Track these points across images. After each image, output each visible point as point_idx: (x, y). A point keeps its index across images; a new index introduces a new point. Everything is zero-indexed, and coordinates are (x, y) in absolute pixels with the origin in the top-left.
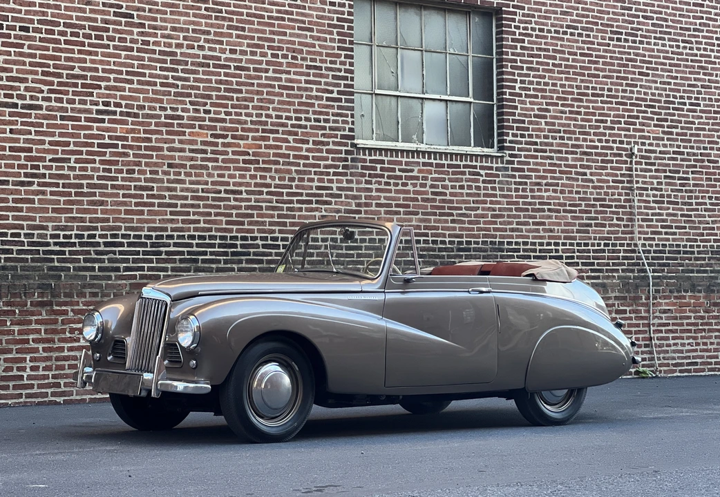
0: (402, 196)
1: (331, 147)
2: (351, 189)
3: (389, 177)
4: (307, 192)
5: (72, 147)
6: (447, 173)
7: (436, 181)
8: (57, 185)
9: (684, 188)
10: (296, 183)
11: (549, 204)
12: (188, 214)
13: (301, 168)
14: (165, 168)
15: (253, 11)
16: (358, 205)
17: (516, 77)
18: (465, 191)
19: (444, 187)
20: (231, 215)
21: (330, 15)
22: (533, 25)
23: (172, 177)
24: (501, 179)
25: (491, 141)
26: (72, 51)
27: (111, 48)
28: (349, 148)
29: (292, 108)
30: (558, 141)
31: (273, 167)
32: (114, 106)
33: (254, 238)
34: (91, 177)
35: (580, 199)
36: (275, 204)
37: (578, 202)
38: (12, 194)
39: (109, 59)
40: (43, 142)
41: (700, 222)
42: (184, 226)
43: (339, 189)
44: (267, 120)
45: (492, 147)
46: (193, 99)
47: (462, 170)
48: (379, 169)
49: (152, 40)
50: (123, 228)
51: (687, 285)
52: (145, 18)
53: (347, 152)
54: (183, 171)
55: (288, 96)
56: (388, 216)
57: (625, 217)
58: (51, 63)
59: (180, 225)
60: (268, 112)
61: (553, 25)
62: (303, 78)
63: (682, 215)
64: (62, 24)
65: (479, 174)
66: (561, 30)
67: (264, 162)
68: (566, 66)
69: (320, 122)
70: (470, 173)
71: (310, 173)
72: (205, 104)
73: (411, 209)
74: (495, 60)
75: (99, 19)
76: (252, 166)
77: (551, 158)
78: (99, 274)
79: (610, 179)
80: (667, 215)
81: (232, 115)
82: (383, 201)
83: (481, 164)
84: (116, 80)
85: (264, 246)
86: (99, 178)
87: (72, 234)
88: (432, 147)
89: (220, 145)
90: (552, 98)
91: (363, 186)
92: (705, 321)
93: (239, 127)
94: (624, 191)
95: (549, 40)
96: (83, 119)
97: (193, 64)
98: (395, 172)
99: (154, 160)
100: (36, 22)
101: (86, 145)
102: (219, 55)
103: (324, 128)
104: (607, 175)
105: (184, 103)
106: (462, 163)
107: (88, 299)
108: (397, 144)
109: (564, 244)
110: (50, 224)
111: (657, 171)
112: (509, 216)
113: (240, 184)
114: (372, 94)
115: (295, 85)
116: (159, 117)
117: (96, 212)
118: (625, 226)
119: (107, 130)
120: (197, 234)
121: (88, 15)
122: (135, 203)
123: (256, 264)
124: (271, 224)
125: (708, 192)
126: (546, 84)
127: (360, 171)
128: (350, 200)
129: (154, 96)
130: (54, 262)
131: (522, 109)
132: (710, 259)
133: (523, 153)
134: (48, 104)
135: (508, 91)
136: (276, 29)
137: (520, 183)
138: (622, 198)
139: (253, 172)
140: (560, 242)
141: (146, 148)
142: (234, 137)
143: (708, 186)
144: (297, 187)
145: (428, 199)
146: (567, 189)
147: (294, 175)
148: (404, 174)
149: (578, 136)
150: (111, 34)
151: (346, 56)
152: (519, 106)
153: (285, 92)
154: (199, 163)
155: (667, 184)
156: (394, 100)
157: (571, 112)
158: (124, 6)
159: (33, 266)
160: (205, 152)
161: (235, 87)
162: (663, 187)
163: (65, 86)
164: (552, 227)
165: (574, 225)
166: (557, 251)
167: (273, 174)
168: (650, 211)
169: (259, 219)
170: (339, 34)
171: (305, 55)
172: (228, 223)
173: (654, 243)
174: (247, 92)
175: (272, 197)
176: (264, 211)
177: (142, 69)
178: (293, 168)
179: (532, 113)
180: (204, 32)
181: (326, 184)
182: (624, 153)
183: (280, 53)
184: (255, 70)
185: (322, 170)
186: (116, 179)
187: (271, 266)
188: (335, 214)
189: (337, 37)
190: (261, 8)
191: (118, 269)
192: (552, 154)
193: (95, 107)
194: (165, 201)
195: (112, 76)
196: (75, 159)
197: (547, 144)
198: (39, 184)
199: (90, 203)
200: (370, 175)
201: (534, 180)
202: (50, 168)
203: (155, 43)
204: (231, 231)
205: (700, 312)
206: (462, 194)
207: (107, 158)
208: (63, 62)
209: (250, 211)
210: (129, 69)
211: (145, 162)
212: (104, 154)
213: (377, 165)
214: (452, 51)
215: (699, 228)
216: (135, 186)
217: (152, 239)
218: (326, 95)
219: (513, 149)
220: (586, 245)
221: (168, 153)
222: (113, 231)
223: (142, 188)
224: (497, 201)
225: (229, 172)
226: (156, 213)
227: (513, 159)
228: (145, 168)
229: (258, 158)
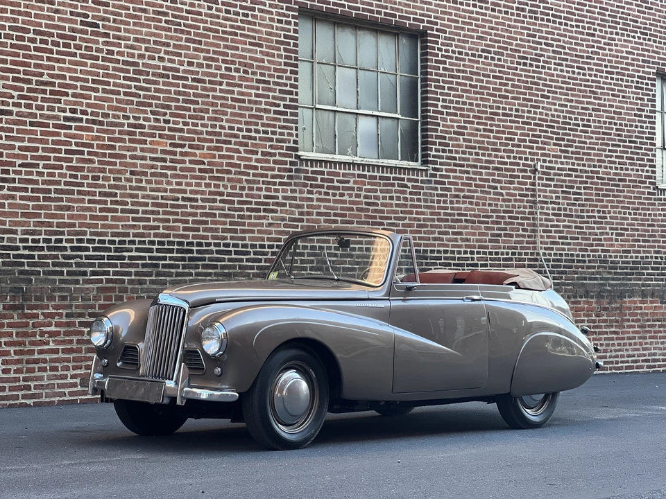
0: (339, 205)
1: (277, 158)
2: (295, 199)
3: (328, 188)
4: (256, 200)
5: (40, 153)
6: (378, 184)
7: (369, 192)
8: (26, 190)
9: (577, 203)
10: (246, 191)
11: (466, 215)
12: (148, 220)
13: (251, 178)
14: (128, 175)
15: (209, 26)
16: (301, 214)
17: (439, 96)
18: (395, 202)
19: (377, 198)
20: (187, 222)
21: (277, 32)
22: (454, 48)
23: (134, 184)
24: (425, 191)
25: (416, 155)
26: (41, 58)
27: (78, 56)
28: (293, 159)
29: (243, 120)
30: (474, 157)
31: (226, 176)
32: (81, 114)
33: (208, 244)
34: (58, 183)
35: (492, 211)
36: (227, 212)
37: (490, 214)
39: (76, 67)
40: (13, 147)
41: (590, 234)
42: (145, 231)
43: (284, 198)
44: (220, 130)
45: (417, 161)
46: (154, 109)
47: (392, 181)
48: (319, 180)
49: (116, 49)
50: (88, 233)
51: (581, 291)
52: (110, 28)
53: (292, 163)
54: (144, 178)
55: (240, 108)
56: (327, 224)
57: (529, 228)
58: (21, 69)
59: (141, 231)
60: (221, 123)
61: (470, 49)
62: (253, 92)
63: (576, 227)
64: (32, 31)
65: (406, 186)
66: (477, 53)
67: (218, 171)
68: (481, 87)
69: (268, 134)
70: (399, 185)
71: (258, 182)
72: (165, 114)
73: (347, 218)
74: (419, 80)
75: (67, 28)
76: (207, 175)
77: (468, 172)
78: (68, 278)
79: (517, 192)
80: (564, 226)
81: (189, 125)
82: (323, 210)
83: (409, 177)
84: (82, 88)
85: (218, 252)
86: (66, 183)
87: (40, 239)
88: (365, 159)
89: (178, 154)
90: (469, 116)
91: (305, 195)
92: (596, 324)
93: (196, 137)
94: (528, 204)
95: (467, 63)
96: (51, 125)
97: (154, 75)
98: (333, 183)
99: (118, 167)
100: (7, 28)
101: (55, 150)
102: (178, 66)
103: (271, 140)
104: (515, 189)
105: (145, 112)
106: (392, 176)
107: (57, 302)
108: (334, 156)
109: (478, 253)
110: (19, 229)
111: (555, 186)
112: (432, 226)
113: (196, 192)
114: (312, 108)
115: (246, 98)
116: (122, 125)
117: (62, 217)
118: (529, 236)
119: (74, 136)
120: (156, 239)
121: (56, 23)
122: (99, 208)
123: (211, 269)
124: (224, 231)
125: (596, 206)
126: (464, 103)
127: (302, 181)
128: (294, 209)
129: (118, 105)
130: (24, 266)
131: (443, 126)
132: (599, 267)
133: (444, 167)
134: (18, 109)
135: (432, 109)
136: (229, 44)
137: (442, 195)
138: (527, 210)
139: (207, 181)
140: (475, 250)
141: (111, 156)
142: (191, 147)
143: (597, 200)
144: (247, 196)
145: (362, 208)
146: (481, 202)
147: (245, 184)
148: (341, 185)
149: (490, 152)
150: (77, 42)
151: (292, 72)
152: (441, 123)
153: (237, 104)
154: (159, 171)
155: (564, 198)
156: (331, 114)
157: (485, 130)
158: (90, 16)
159: (4, 270)
160: (164, 160)
161: (192, 98)
162: (560, 201)
163: (34, 93)
164: (469, 237)
165: (487, 235)
166: (473, 259)
167: (226, 183)
168: (550, 223)
169: (213, 226)
170: (285, 50)
171: (255, 70)
172: (185, 229)
173: (553, 252)
174: (203, 103)
175: (225, 205)
176: (218, 219)
177: (107, 78)
178: (244, 178)
179: (452, 130)
180: (165, 44)
181: (273, 194)
182: (529, 169)
183: (233, 67)
184: (211, 82)
185: (269, 179)
186: (81, 185)
187: (225, 271)
188: (280, 222)
189: (284, 54)
190: (216, 22)
191: (85, 273)
192: (469, 169)
193: (62, 114)
194: (127, 207)
195: (79, 84)
196: (44, 164)
197: (464, 159)
198: (9, 189)
199: (58, 208)
200: (312, 186)
201: (453, 193)
202: (20, 173)
203: (119, 53)
204: (187, 237)
205: (592, 316)
206: (391, 205)
207: (74, 164)
208: (32, 69)
209: (204, 219)
210: (94, 78)
211: (109, 169)
212: (71, 160)
213: (318, 176)
214: (383, 70)
215: (589, 239)
216: (100, 192)
217: (115, 244)
218: (273, 108)
219: (435, 163)
220: (497, 253)
221: (131, 161)
222: (79, 235)
223: (106, 194)
224: (421, 212)
225: (186, 181)
226: (120, 219)
227: (435, 173)
228: (109, 175)
229: (212, 167)
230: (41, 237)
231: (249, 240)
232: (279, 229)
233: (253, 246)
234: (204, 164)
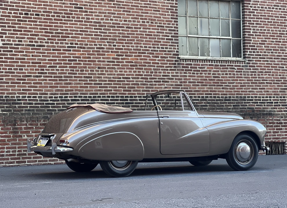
0: (200, 78)
1: (169, 59)
2: (178, 76)
3: (194, 71)
4: (158, 77)
5: (57, 61)
6: (220, 68)
7: (215, 72)
8: (51, 77)
10: (154, 74)
11: (267, 80)
12: (107, 87)
13: (156, 68)
14: (97, 69)
15: (134, 4)
16: (181, 82)
17: (251, 28)
19: (219, 74)
20: (125, 88)
21: (167, 5)
22: (259, 6)
23: (100, 72)
24: (244, 70)
25: (240, 55)
26: (57, 23)
27: (74, 21)
28: (176, 59)
29: (151, 43)
30: (270, 54)
31: (144, 67)
32: (75, 45)
33: (136, 97)
34: (66, 73)
35: (281, 78)
36: (144, 83)
37: (280, 79)
38: (33, 81)
39: (73, 26)
40: (45, 60)
42: (105, 92)
43: (172, 76)
44: (140, 48)
45: (241, 57)
46: (108, 41)
47: (227, 67)
48: (190, 67)
49: (90, 17)
50: (79, 93)
52: (88, 9)
53: (176, 61)
54: (104, 70)
55: (149, 38)
56: (194, 87)
58: (49, 28)
59: (104, 92)
60: (141, 45)
61: (267, 5)
62: (156, 31)
64: (53, 12)
65: (234, 69)
66: (271, 7)
67: (139, 66)
68: (274, 22)
69: (164, 49)
70: (230, 68)
71: (160, 69)
72: (114, 43)
73: (204, 84)
74: (241, 21)
75: (68, 10)
76: (134, 67)
77: (268, 61)
81: (125, 47)
82: (192, 81)
83: (235, 64)
84: (75, 34)
85: (140, 100)
86: (69, 73)
87: (58, 97)
88: (214, 58)
89: (120, 59)
90: (267, 36)
91: (183, 74)
93: (128, 51)
95: (266, 12)
96: (62, 50)
97: (108, 26)
98: (197, 68)
99: (92, 66)
100: (42, 12)
101: (63, 60)
102: (119, 22)
103: (165, 51)
105: (104, 42)
106: (226, 64)
108: (198, 57)
109: (274, 97)
110: (49, 93)
112: (248, 86)
113: (129, 75)
114: (187, 37)
115: (153, 34)
116: (94, 48)
117: (68, 87)
119: (72, 54)
120: (111, 95)
121: (64, 8)
122: (84, 83)
123: (136, 107)
124: (143, 91)
126: (265, 30)
127: (181, 68)
128: (177, 81)
129: (92, 40)
130: (50, 107)
131: (253, 41)
133: (254, 59)
134: (47, 44)
135: (247, 33)
136: (144, 11)
137: (253, 72)
139: (135, 70)
140: (272, 96)
141: (89, 61)
142: (126, 56)
144: (154, 75)
145: (212, 79)
146: (275, 74)
147: (153, 71)
148: (201, 69)
149: (280, 51)
150: (73, 15)
151: (175, 21)
153: (148, 37)
154: (111, 66)
156: (196, 39)
157: (276, 42)
158: (79, 4)
159: (41, 110)
160: (114, 62)
161: (126, 35)
163: (54, 37)
164: (268, 90)
165: (279, 89)
166: (270, 100)
167: (143, 70)
169: (138, 89)
170: (171, 12)
171: (156, 22)
172: (124, 91)
174: (132, 37)
175: (143, 80)
176: (140, 86)
177: (87, 29)
178: (152, 68)
179: (258, 42)
180: (113, 14)
181: (167, 74)
183: (146, 21)
184: (135, 28)
185: (165, 68)
186: (76, 74)
187: (143, 108)
188: (171, 86)
189: (170, 14)
190: (137, 3)
192: (268, 59)
193: (67, 45)
194: (97, 82)
195: (74, 32)
196: (59, 66)
197: (265, 55)
198: (44, 77)
199: (65, 84)
200: (186, 70)
201: (259, 71)
202: (49, 70)
203: (92, 19)
204: (125, 94)
206: (227, 77)
207: (72, 65)
208: (53, 28)
209: (133, 86)
210: (81, 29)
211: (88, 67)
212: (71, 64)
213: (189, 66)
214: (222, 18)
216: (84, 76)
217: (91, 98)
218: (166, 38)
219: (249, 58)
220: (284, 97)
221: (98, 63)
222: (75, 95)
223: (87, 77)
224: (242, 80)
225: (124, 70)
226: (93, 87)
227: (249, 62)
228: (88, 69)
229: (136, 64)
230: (58, 96)
232: (170, 89)
233: (157, 97)
234: (133, 63)
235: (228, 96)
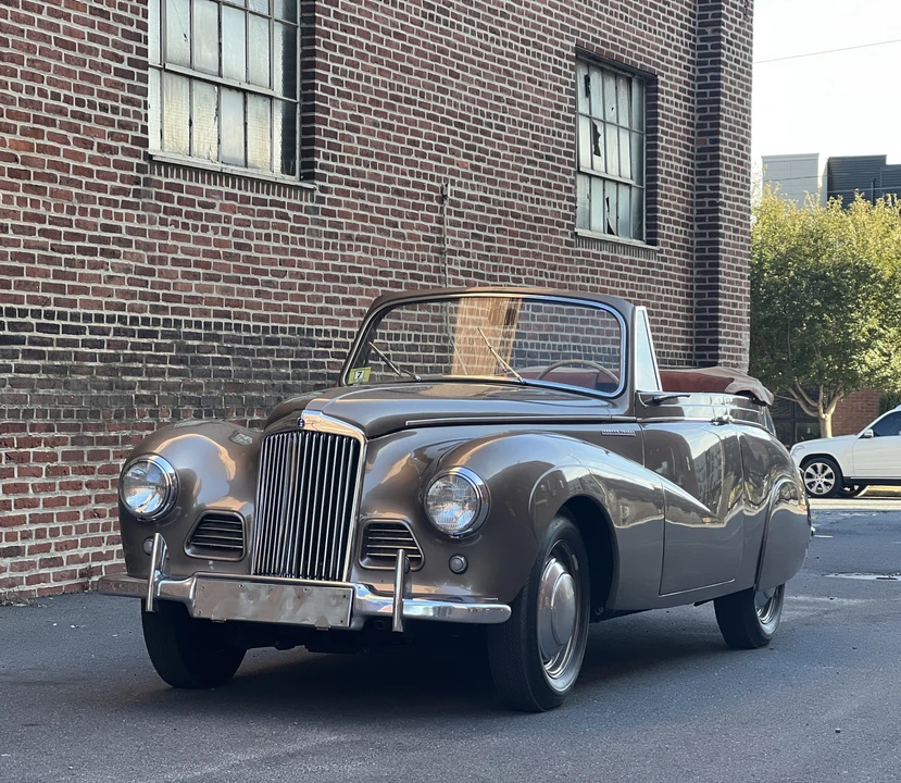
0: (201, 247)
1: (120, 157)
2: (143, 232)
3: (188, 215)
4: (90, 233)
6: (252, 212)
7: (240, 225)
9: (489, 254)
10: (77, 216)
11: (360, 270)
13: (83, 191)
16: (152, 260)
17: (329, 62)
18: (272, 244)
19: (249, 235)
24: (310, 226)
25: (294, 165)
28: (142, 161)
29: (72, 82)
30: (370, 170)
31: (48, 186)
33: (23, 313)
35: (391, 264)
36: (50, 253)
37: (388, 269)
43: (129, 230)
44: (41, 99)
45: (294, 174)
47: (269, 208)
48: (176, 200)
53: (141, 169)
55: (67, 59)
56: (186, 281)
60: (41, 86)
62: (86, 30)
65: (286, 217)
67: (36, 176)
68: (380, 51)
69: (107, 111)
70: (278, 215)
71: (94, 200)
73: (212, 271)
74: (299, 31)
76: (21, 182)
77: (362, 196)
79: (421, 233)
82: (181, 256)
83: (290, 201)
85: (40, 327)
90: (365, 100)
91: (157, 227)
93: (5, 108)
94: (433, 255)
98: (194, 206)
103: (111, 123)
104: (419, 227)
106: (269, 198)
108: (190, 158)
111: (466, 225)
112: (318, 288)
113: (6, 214)
114: (160, 69)
115: (76, 41)
123: (37, 359)
124: (45, 287)
125: (510, 261)
126: (359, 77)
127: (154, 201)
128: (142, 252)
131: (334, 114)
133: (334, 186)
135: (320, 83)
137: (330, 235)
138: (432, 265)
139: (21, 194)
143: (512, 252)
144: (79, 224)
145: (231, 254)
146: (378, 248)
147: (75, 202)
148: (204, 211)
149: (390, 163)
152: (332, 108)
153: (63, 52)
155: (475, 246)
156: (186, 83)
157: (383, 125)
162: (471, 250)
164: (364, 308)
167: (48, 198)
169: (30, 279)
174: (15, 45)
175: (46, 240)
176: (37, 265)
178: (74, 190)
179: (344, 122)
181: (113, 222)
182: (435, 194)
185: (109, 196)
187: (56, 363)
188: (124, 275)
192: (364, 191)
197: (358, 174)
200: (165, 210)
201: (345, 231)
206: (268, 249)
209: (17, 264)
213: (174, 194)
214: (253, 9)
218: (115, 64)
219: (322, 178)
220: (397, 337)
224: (305, 262)
227: (323, 195)
229: (28, 168)
231: (81, 307)
232: (122, 288)
233: (87, 318)
234: (17, 160)
235: (270, 324)
